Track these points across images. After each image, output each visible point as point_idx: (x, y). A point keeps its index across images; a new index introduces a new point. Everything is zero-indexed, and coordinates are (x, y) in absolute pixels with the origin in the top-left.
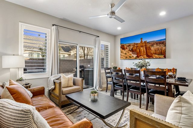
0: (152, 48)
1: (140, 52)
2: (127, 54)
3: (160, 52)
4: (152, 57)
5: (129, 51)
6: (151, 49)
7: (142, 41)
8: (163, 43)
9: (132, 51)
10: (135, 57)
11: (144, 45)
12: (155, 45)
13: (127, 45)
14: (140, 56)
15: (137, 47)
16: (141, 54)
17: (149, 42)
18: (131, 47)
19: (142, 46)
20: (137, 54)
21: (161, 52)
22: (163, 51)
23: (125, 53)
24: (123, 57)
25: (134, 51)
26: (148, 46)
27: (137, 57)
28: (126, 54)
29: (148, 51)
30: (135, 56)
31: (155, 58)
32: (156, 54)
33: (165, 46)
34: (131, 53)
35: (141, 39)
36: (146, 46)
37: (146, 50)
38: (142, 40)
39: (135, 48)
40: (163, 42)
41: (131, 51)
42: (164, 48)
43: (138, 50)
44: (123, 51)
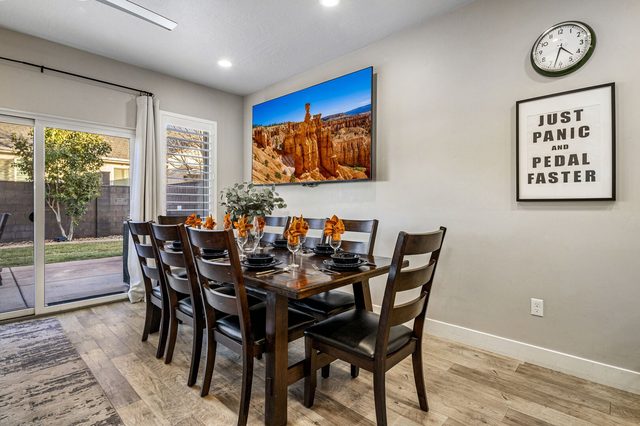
0: (336, 142)
1: (303, 155)
2: (270, 164)
3: (356, 155)
4: (336, 176)
5: (276, 154)
6: (332, 146)
7: (308, 116)
8: (364, 120)
9: (283, 151)
10: (289, 175)
11: (314, 129)
12: (343, 131)
13: (270, 129)
14: (304, 170)
15: (296, 136)
16: (306, 166)
17: (328, 118)
18: (281, 137)
19: (309, 135)
20: (296, 165)
21: (359, 156)
22: (363, 153)
23: (263, 159)
24: (259, 175)
25: (289, 151)
26: (325, 134)
27: (297, 174)
28: (266, 162)
29: (324, 150)
30: (290, 170)
31: (341, 177)
32: (344, 163)
33: (370, 131)
34: (279, 159)
35: (308, 105)
36: (318, 131)
37: (319, 148)
38: (308, 111)
39: (291, 141)
40: (365, 117)
41: (279, 152)
42: (367, 140)
43: (299, 148)
44: (260, 151)
